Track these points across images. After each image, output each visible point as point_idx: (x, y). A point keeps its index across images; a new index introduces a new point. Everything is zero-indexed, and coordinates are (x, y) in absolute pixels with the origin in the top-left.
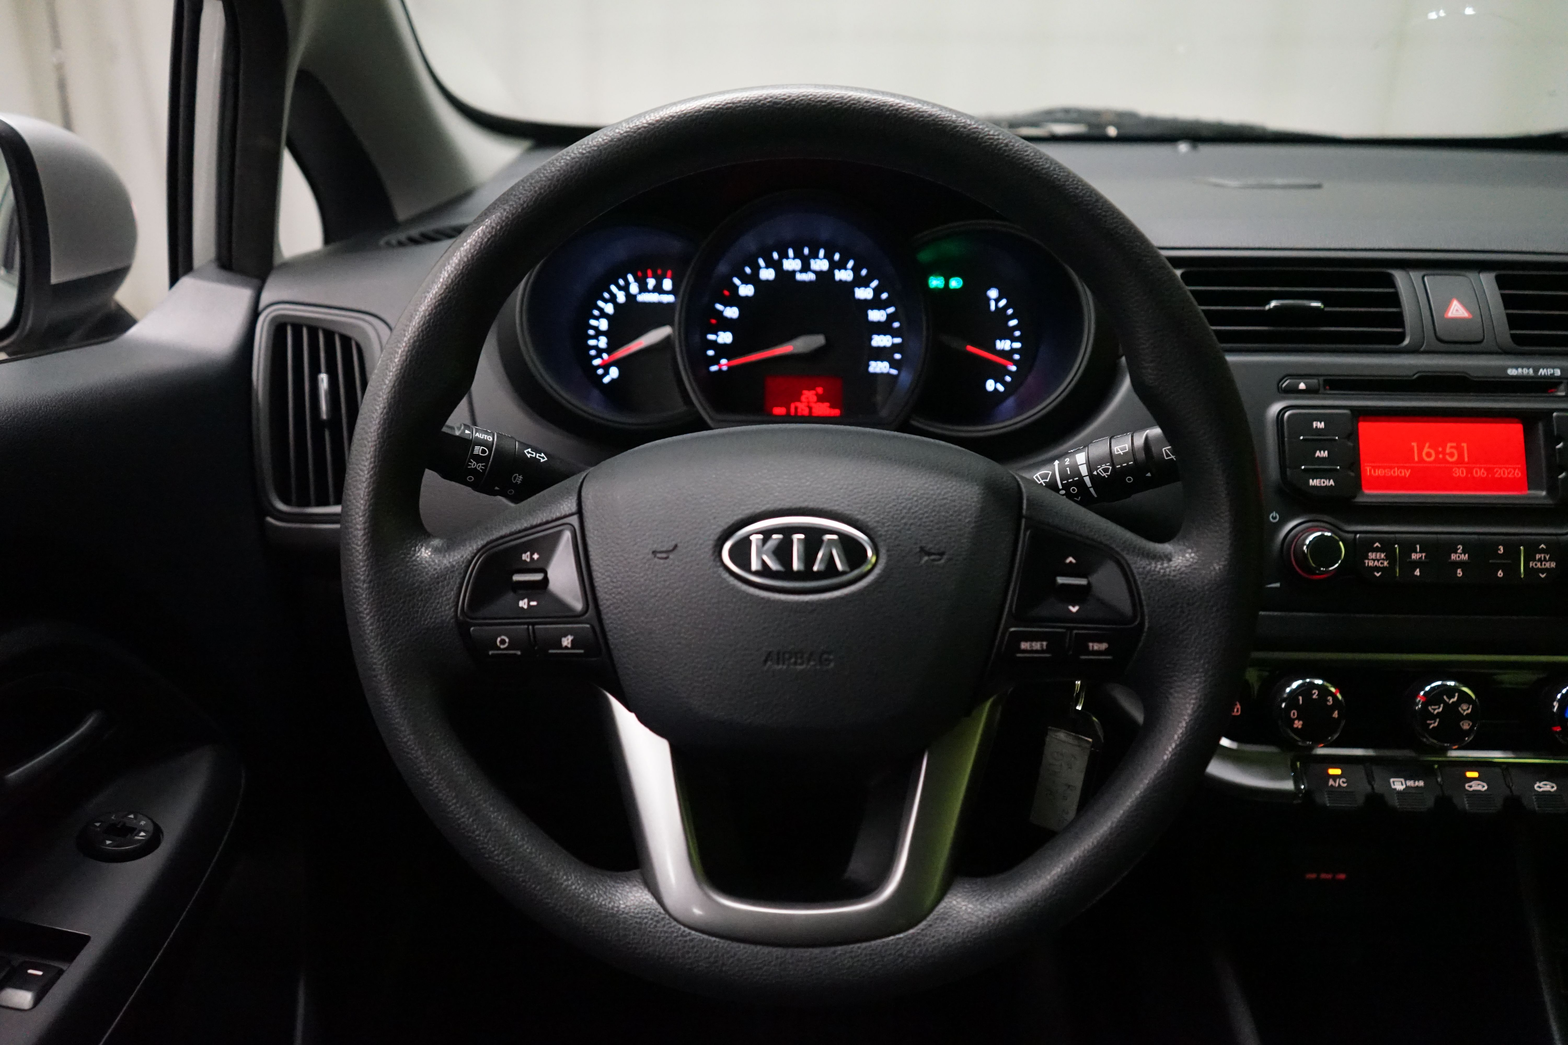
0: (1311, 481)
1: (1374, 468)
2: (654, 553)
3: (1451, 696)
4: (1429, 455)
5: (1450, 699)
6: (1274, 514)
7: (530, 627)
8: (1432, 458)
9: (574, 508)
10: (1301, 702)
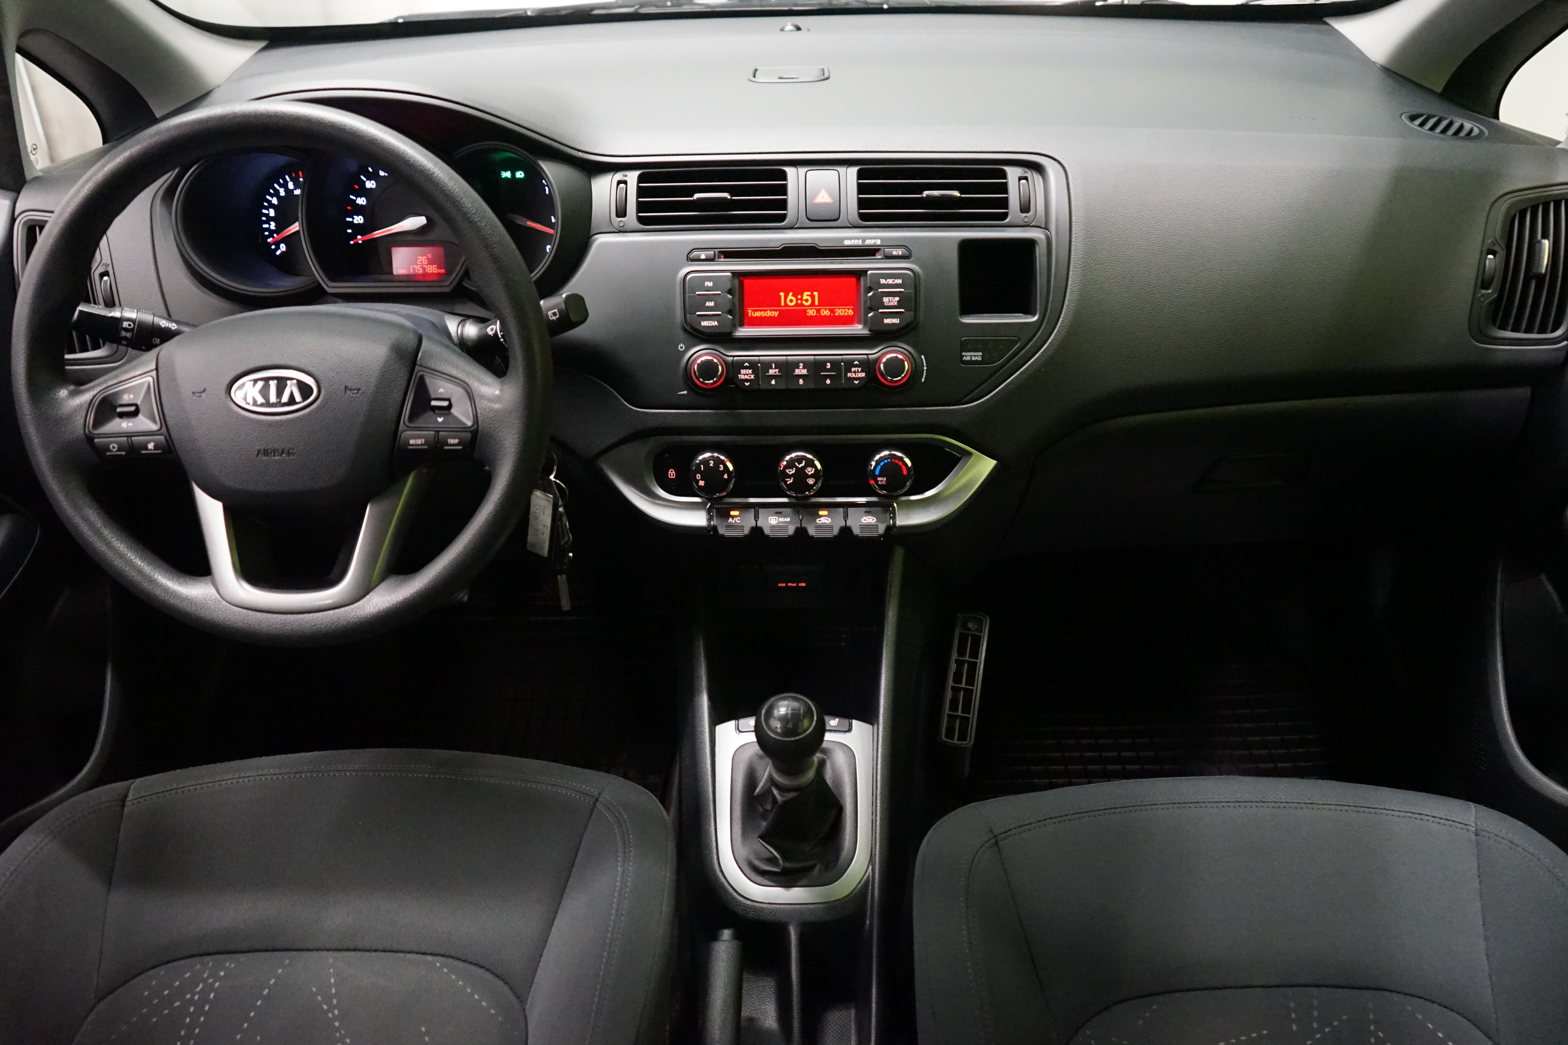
0: (702, 322)
1: (754, 311)
2: (193, 393)
3: (800, 463)
4: (791, 301)
5: (799, 464)
6: (682, 345)
7: (129, 439)
8: (793, 304)
9: (154, 367)
10: (702, 469)
